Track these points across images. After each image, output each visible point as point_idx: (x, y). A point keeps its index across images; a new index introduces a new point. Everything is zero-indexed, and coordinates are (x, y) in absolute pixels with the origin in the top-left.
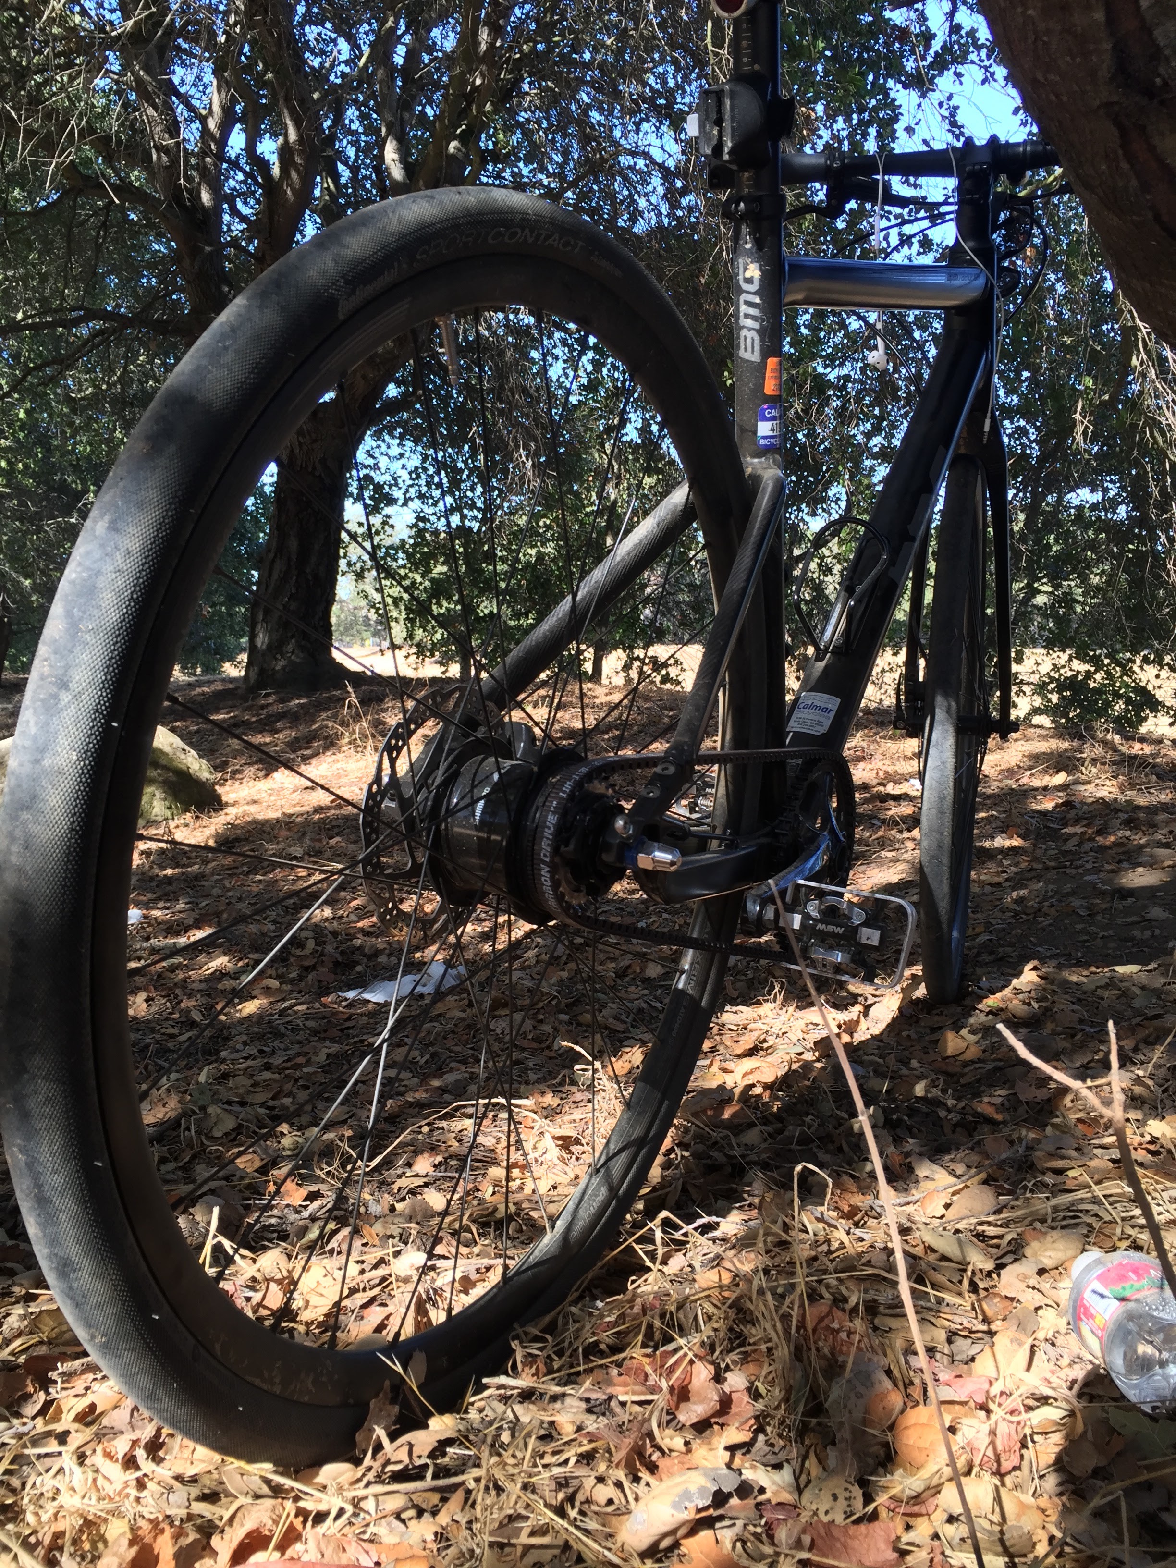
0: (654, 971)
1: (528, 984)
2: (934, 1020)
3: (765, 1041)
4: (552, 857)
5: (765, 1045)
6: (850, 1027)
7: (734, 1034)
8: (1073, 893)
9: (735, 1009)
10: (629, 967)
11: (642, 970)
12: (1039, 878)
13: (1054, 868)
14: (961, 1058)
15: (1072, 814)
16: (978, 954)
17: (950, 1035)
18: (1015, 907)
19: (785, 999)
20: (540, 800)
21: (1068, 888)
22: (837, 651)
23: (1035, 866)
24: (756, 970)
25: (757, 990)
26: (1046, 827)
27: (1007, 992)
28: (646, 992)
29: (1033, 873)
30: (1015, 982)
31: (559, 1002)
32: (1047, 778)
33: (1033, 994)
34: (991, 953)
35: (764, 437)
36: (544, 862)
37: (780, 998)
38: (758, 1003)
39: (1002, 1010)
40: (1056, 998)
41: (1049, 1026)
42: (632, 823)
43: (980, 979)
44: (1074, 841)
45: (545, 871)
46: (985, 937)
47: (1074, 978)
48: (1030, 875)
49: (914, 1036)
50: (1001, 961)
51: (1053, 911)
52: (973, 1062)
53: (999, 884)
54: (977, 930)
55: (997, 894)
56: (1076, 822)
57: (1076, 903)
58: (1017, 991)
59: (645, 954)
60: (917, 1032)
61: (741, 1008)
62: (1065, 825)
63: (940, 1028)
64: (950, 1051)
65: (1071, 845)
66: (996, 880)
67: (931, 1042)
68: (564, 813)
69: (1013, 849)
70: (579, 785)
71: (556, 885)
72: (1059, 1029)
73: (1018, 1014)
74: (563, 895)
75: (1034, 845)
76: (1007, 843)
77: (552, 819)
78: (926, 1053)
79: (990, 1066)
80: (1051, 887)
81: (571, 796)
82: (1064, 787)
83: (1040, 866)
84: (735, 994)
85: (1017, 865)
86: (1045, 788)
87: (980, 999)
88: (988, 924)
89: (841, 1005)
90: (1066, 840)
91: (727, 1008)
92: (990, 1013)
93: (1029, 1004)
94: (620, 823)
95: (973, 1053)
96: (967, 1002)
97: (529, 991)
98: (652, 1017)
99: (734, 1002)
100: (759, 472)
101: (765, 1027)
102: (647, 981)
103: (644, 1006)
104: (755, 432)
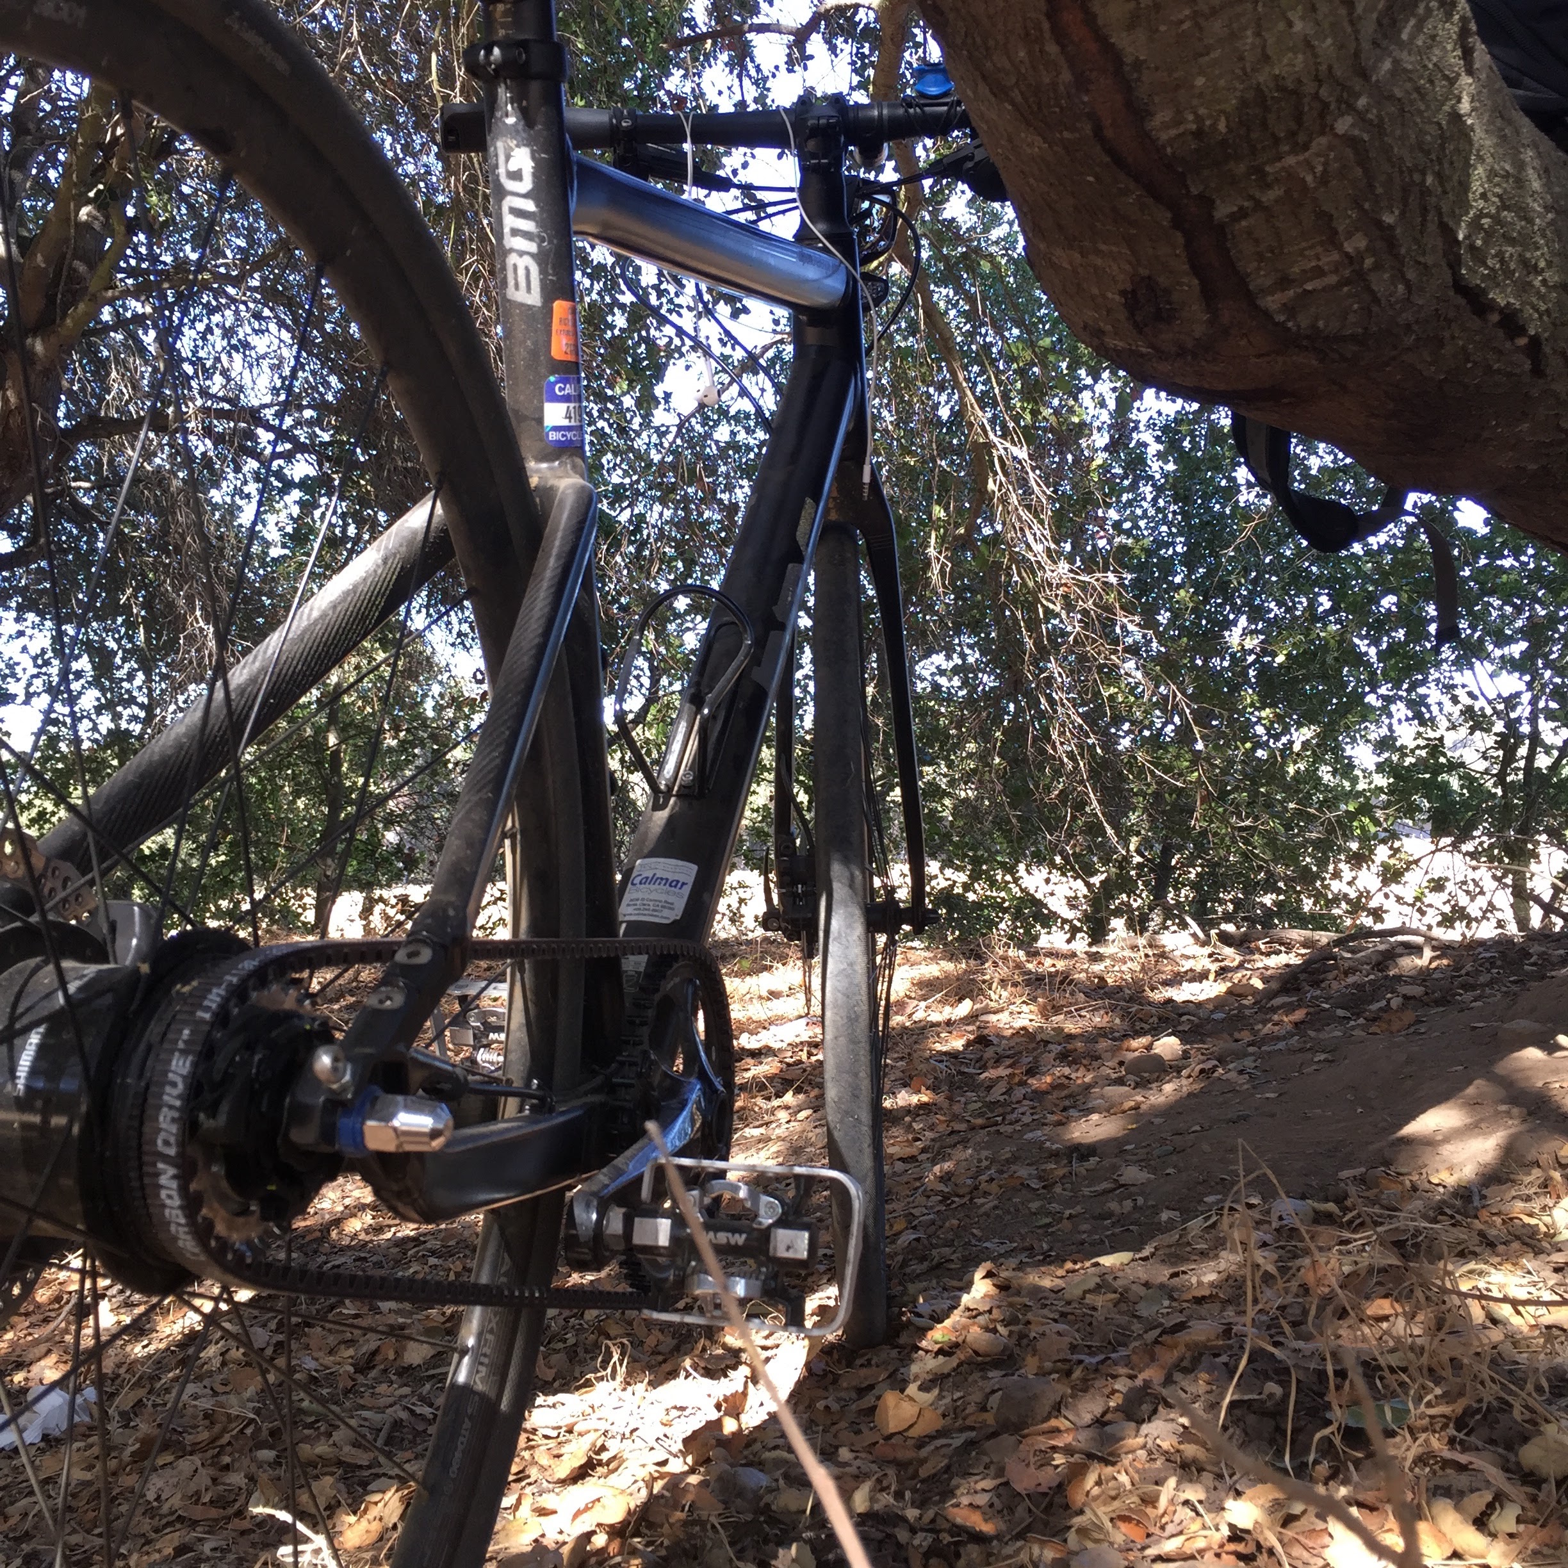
0: (416, 1354)
1: (206, 1404)
2: (860, 1375)
3: (603, 1448)
4: (181, 1144)
5: (605, 1456)
6: (733, 1405)
7: (552, 1443)
8: (1014, 1159)
9: (551, 1400)
10: (375, 1353)
11: (398, 1354)
12: (964, 1142)
13: (983, 1127)
14: (912, 1433)
15: (989, 1053)
16: (905, 1264)
17: (891, 1398)
18: (941, 1187)
19: (629, 1373)
20: (154, 1029)
21: (1006, 1152)
22: (685, 794)
23: (958, 1126)
24: (580, 1330)
25: (582, 1362)
26: (960, 1073)
27: (956, 1317)
28: (406, 1390)
29: (955, 1138)
30: (966, 1299)
31: (258, 1430)
32: (948, 1009)
33: (996, 1314)
34: (923, 1259)
35: (556, 429)
36: (166, 1158)
37: (622, 1371)
38: (588, 1384)
39: (956, 1345)
40: (1030, 1316)
41: (1031, 1365)
42: (348, 1059)
43: (915, 1300)
44: (1001, 1088)
45: (167, 1178)
46: (909, 1237)
47: (1047, 1283)
48: (950, 1140)
49: (835, 1407)
50: (938, 1269)
51: (994, 1188)
52: (932, 1438)
53: (912, 1159)
54: (897, 1227)
55: (913, 1171)
56: (998, 1061)
57: (1023, 1172)
58: (973, 1314)
59: (402, 1327)
60: (838, 1400)
61: (561, 1397)
62: (984, 1068)
63: (871, 1387)
64: (893, 1426)
65: (996, 1094)
66: (909, 1151)
67: (860, 1412)
68: (206, 1053)
69: (922, 1106)
70: (239, 993)
71: (192, 1204)
72: (1048, 1365)
73: (981, 1351)
74: (210, 1225)
75: (950, 1099)
76: (914, 1099)
77: (180, 1066)
78: (858, 1432)
79: (958, 1441)
80: (985, 1153)
81: (222, 1017)
82: (972, 1018)
83: (962, 1127)
84: (549, 1375)
85: (932, 1128)
86: (949, 1023)
87: (923, 1331)
88: (910, 1217)
89: (714, 1371)
90: (989, 1088)
91: (540, 1400)
92: (941, 1352)
93: (995, 1331)
94: (325, 1060)
95: (930, 1423)
96: (903, 1339)
97: (207, 1416)
98: (417, 1434)
99: (549, 1389)
100: (552, 482)
101: (603, 1426)
102: (406, 1372)
103: (404, 1415)
104: (540, 420)
